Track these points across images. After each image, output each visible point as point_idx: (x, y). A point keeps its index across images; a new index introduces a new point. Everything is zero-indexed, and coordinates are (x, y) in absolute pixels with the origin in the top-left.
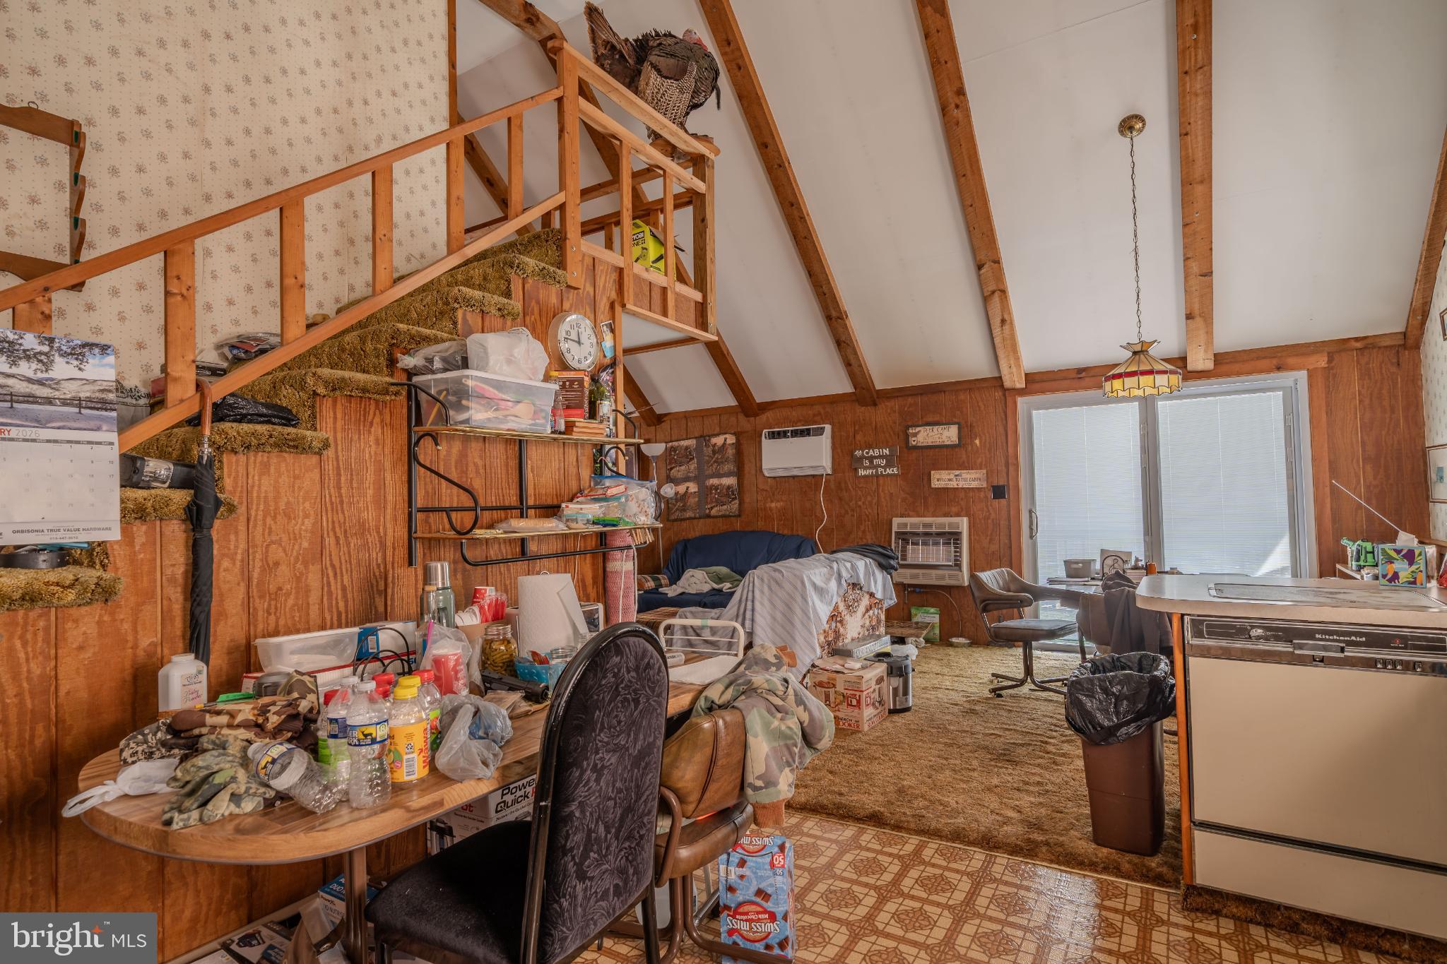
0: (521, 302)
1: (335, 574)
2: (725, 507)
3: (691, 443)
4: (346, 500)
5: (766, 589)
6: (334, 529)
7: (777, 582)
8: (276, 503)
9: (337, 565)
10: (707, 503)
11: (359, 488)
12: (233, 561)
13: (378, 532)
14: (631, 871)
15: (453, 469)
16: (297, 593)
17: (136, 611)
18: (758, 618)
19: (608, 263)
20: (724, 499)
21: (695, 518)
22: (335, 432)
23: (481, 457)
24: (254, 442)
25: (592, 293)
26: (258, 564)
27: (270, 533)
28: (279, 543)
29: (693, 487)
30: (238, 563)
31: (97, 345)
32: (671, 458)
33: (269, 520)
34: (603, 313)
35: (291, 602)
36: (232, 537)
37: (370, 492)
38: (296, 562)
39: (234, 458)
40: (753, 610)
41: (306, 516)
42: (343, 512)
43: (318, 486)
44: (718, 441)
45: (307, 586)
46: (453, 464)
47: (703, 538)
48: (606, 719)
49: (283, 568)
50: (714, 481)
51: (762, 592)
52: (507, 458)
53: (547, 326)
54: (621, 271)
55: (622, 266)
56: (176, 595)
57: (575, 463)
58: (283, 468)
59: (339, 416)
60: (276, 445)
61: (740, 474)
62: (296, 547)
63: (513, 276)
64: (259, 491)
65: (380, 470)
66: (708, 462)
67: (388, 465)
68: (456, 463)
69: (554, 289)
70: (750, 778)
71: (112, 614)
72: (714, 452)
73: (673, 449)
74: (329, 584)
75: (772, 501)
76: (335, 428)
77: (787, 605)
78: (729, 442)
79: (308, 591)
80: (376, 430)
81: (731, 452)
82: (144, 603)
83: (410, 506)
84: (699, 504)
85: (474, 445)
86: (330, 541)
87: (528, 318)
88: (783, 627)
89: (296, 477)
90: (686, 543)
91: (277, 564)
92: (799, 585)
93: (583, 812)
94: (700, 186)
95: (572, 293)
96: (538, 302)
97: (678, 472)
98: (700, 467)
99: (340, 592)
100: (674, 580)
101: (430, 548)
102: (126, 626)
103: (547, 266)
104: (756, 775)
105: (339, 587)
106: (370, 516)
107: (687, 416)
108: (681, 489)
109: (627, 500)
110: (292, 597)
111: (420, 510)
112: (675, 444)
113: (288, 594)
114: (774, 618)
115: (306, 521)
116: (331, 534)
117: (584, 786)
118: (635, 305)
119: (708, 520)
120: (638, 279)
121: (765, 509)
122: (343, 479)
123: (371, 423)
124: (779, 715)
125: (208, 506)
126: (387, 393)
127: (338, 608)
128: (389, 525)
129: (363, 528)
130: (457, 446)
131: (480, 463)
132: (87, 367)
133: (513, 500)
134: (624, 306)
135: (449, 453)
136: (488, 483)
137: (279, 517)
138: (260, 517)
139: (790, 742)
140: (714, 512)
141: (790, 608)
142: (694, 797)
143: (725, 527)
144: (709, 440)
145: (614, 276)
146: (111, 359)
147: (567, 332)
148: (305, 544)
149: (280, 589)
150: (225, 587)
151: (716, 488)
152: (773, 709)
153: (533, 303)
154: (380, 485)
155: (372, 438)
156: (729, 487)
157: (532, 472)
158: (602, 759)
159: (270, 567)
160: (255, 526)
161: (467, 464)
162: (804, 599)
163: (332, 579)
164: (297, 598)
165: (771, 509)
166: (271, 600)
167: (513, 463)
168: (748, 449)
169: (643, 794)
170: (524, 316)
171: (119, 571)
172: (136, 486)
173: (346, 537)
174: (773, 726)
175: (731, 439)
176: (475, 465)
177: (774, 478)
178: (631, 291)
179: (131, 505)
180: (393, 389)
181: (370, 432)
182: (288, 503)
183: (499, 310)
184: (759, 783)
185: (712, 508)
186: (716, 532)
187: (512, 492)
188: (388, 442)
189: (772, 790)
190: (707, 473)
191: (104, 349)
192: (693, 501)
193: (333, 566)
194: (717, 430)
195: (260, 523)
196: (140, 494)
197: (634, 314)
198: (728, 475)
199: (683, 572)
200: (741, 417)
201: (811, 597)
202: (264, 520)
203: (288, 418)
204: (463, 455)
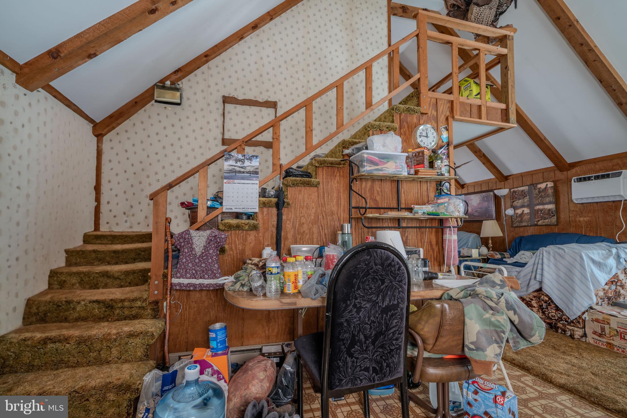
0: (399, 124)
1: (322, 229)
2: (547, 220)
3: (526, 188)
4: (326, 203)
5: (552, 259)
6: (322, 213)
7: (560, 255)
8: (303, 203)
9: (323, 226)
10: (535, 218)
11: (331, 199)
12: (290, 221)
13: (338, 215)
14: (385, 365)
15: (368, 192)
16: (310, 234)
17: (264, 234)
18: (545, 274)
19: (445, 100)
20: (546, 216)
21: (528, 226)
22: (323, 179)
23: (380, 188)
24: (295, 183)
25: (435, 115)
26: (298, 223)
27: (301, 213)
28: (304, 216)
29: (526, 210)
30: (292, 222)
31: (255, 156)
32: (513, 196)
33: (301, 209)
34: (442, 122)
35: (307, 237)
36: (290, 214)
37: (335, 200)
38: (310, 223)
39: (291, 188)
40: (542, 269)
41: (313, 208)
42: (325, 207)
43: (317, 198)
44: (543, 186)
45: (313, 232)
46: (368, 190)
47: (532, 236)
48: (361, 284)
49: (305, 226)
50: (541, 207)
51: (549, 260)
52: (392, 188)
53: (412, 132)
54: (452, 102)
55: (452, 99)
56: (274, 230)
57: (426, 190)
58: (306, 192)
59: (324, 174)
60: (301, 184)
61: (557, 202)
62: (310, 218)
63: (395, 114)
64: (298, 199)
65: (339, 192)
66: (536, 197)
67: (342, 191)
68: (369, 190)
69: (415, 116)
70: (467, 343)
71: (258, 234)
72: (539, 192)
73: (514, 192)
74: (320, 232)
75: (581, 217)
76: (323, 178)
77: (569, 269)
78: (549, 186)
79: (313, 233)
80: (337, 178)
81: (550, 191)
82: (266, 232)
83: (350, 206)
84: (530, 219)
85: (377, 183)
86: (321, 217)
87: (402, 130)
88: (565, 281)
89: (310, 195)
90: (521, 238)
91: (303, 224)
92: (578, 258)
93: (349, 324)
94: (504, 51)
95: (425, 117)
96: (407, 123)
97: (518, 203)
98: (530, 200)
99: (324, 235)
100: (512, 256)
101: (358, 222)
102: (261, 238)
103: (410, 106)
104: (470, 341)
105: (324, 233)
106: (335, 209)
107: (522, 175)
108: (519, 211)
109: (448, 205)
110: (308, 235)
111: (353, 208)
112: (516, 189)
113: (307, 234)
114: (559, 276)
115: (313, 210)
116: (321, 214)
117: (349, 312)
118: (461, 116)
119: (536, 227)
120: (462, 104)
121: (575, 221)
122: (325, 195)
123: (336, 176)
124: (491, 312)
125: (281, 203)
126: (340, 164)
127: (323, 241)
128: (342, 213)
129: (332, 214)
130: (369, 183)
131: (379, 190)
132: (252, 162)
133: (395, 205)
134: (453, 117)
135: (366, 186)
136: (383, 198)
137: (304, 208)
138: (298, 208)
139: (499, 330)
140: (540, 223)
141: (571, 271)
142: (431, 341)
143: (547, 231)
144: (536, 186)
145: (449, 105)
146: (258, 160)
147: (421, 133)
148: (312, 218)
149: (304, 232)
150: (288, 230)
151: (541, 210)
152: (487, 307)
153: (405, 123)
154: (339, 198)
155: (336, 181)
156: (549, 210)
157: (404, 193)
158: (360, 303)
159: (301, 224)
160: (297, 211)
161: (374, 190)
162: (582, 266)
163: (321, 230)
164: (309, 236)
165: (580, 221)
166: (301, 235)
167: (395, 190)
168: (562, 189)
169: (391, 329)
170: (400, 129)
171: (260, 221)
172: (264, 197)
173: (326, 216)
174: (484, 317)
175: (550, 184)
176: (378, 191)
177: (582, 204)
178: (458, 110)
179: (261, 202)
180: (342, 162)
181: (335, 179)
182: (307, 204)
183: (387, 128)
184: (472, 347)
185: (539, 221)
186: (542, 233)
187: (394, 202)
188: (342, 183)
189: (480, 353)
190: (535, 203)
191: (257, 157)
192: (526, 217)
193: (322, 226)
194: (541, 180)
195: (298, 210)
196: (264, 199)
197: (461, 121)
198: (550, 203)
199: (519, 251)
200: (557, 172)
201: (589, 266)
202: (300, 208)
203: (309, 175)
204: (372, 187)
